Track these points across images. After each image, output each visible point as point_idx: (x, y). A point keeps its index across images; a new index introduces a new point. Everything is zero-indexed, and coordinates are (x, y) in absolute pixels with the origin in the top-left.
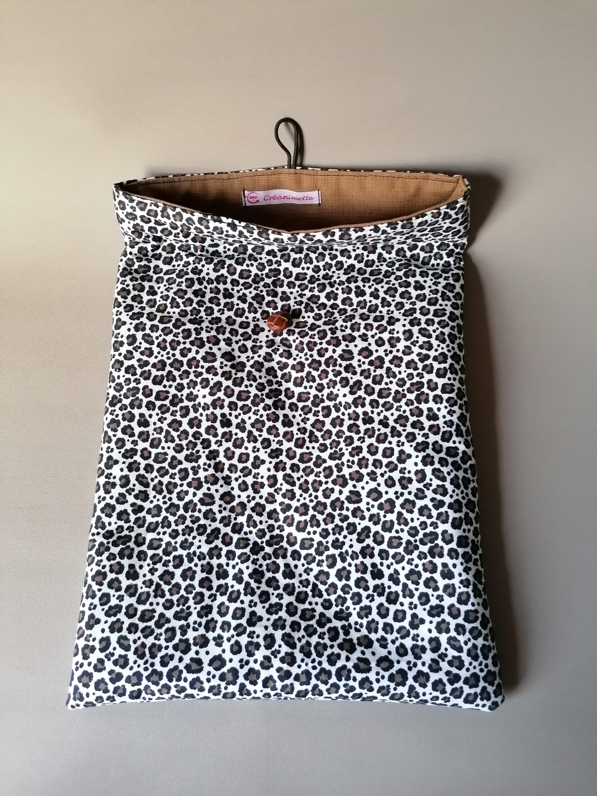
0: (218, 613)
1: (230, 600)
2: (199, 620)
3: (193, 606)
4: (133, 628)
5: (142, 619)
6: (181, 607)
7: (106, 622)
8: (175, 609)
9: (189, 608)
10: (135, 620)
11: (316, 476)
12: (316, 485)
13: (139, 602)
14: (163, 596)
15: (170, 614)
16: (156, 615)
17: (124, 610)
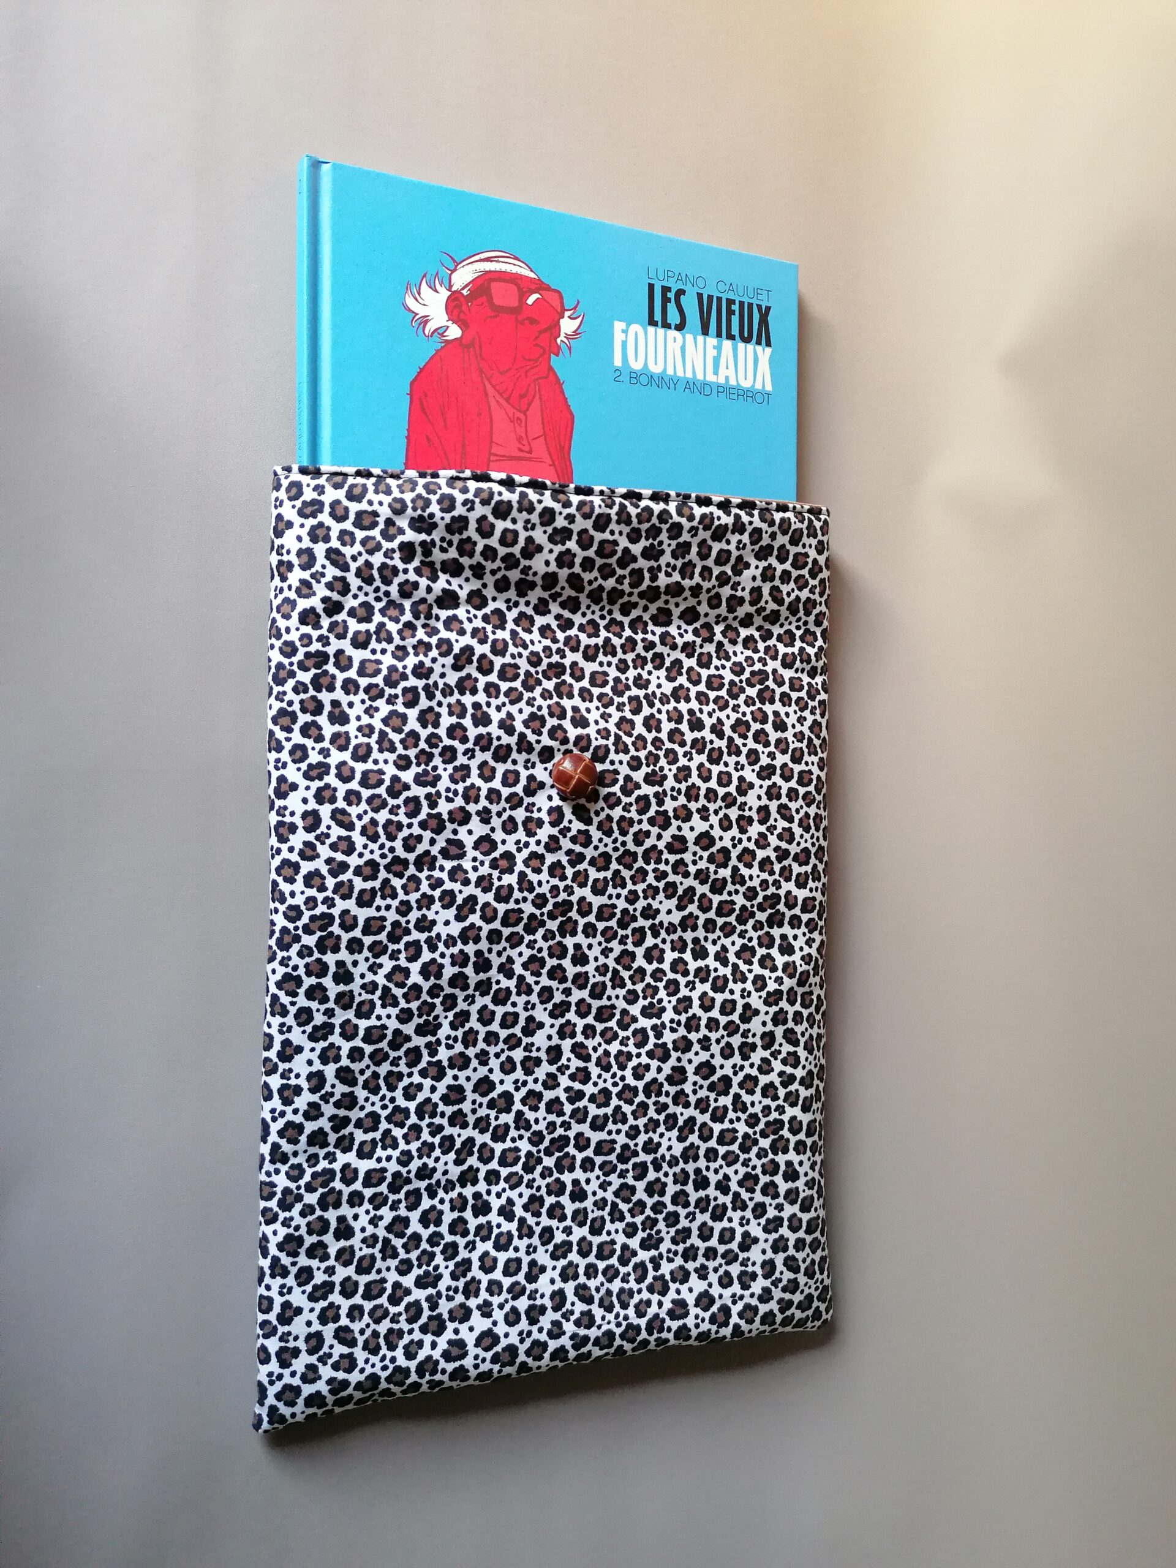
0: (481, 1268)
1: (498, 1247)
2: (454, 1284)
3: (443, 1264)
4: (355, 1312)
5: (367, 1296)
6: (424, 1267)
7: (312, 1310)
8: (416, 1272)
9: (436, 1268)
10: (357, 1300)
11: (622, 1043)
12: (622, 1059)
13: (360, 1271)
14: (395, 1255)
15: (408, 1281)
16: (389, 1286)
17: (338, 1288)
